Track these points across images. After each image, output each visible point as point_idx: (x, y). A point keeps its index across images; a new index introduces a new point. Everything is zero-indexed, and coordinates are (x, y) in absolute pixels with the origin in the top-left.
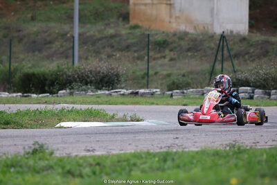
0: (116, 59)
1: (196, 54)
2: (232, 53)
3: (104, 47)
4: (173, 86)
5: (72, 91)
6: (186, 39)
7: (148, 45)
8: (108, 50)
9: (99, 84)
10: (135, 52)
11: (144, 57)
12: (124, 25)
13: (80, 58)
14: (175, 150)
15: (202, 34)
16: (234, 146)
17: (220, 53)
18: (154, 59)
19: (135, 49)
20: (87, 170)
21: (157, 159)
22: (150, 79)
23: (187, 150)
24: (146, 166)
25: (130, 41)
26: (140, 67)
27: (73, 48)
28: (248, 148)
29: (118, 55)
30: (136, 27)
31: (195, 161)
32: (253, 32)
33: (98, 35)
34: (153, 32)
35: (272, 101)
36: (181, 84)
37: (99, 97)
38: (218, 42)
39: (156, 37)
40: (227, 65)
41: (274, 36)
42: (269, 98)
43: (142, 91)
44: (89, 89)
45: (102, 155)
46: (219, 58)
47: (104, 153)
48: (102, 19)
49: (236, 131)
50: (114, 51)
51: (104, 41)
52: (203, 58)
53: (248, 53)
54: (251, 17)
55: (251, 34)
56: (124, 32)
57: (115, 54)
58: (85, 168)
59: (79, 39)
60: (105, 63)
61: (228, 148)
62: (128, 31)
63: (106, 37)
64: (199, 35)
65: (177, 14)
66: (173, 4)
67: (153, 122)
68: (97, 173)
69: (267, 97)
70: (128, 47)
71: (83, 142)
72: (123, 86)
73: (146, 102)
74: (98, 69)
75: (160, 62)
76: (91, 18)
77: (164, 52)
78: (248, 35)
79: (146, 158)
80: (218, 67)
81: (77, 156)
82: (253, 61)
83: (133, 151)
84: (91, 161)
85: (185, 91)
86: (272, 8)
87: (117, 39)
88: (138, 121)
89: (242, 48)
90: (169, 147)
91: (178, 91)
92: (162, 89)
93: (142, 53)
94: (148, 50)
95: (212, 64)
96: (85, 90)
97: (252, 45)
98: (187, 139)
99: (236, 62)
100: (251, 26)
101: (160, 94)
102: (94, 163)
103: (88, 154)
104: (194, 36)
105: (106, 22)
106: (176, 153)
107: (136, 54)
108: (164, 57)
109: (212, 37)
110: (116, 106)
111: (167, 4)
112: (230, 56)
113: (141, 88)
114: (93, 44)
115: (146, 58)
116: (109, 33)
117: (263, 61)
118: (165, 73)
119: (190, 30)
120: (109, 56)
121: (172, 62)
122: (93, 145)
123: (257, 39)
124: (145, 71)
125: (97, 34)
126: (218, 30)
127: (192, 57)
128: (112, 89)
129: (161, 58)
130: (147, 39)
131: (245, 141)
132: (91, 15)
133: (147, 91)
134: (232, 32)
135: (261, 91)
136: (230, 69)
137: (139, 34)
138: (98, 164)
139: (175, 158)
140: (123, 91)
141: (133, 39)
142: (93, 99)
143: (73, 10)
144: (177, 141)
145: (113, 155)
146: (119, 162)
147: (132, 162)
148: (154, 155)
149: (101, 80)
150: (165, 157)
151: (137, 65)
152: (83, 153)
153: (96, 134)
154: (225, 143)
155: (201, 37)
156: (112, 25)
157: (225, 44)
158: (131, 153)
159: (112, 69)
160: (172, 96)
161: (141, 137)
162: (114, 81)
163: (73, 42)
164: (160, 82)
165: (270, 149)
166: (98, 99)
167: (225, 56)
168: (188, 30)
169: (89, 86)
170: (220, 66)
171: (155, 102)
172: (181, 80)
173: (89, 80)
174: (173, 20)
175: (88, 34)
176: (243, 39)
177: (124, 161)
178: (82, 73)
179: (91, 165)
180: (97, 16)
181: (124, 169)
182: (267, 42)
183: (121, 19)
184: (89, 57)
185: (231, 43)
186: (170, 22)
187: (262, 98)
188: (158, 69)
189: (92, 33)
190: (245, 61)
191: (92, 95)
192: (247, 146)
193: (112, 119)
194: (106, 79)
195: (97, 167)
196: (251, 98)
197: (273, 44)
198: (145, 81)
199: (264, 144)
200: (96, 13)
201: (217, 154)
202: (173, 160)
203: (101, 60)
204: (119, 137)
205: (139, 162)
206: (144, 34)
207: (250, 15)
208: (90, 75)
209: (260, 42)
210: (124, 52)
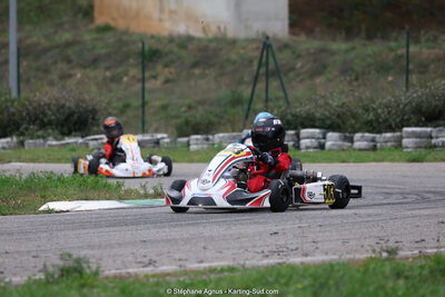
1: (207, 72)
3: (56, 64)
4: (186, 128)
5: (21, 138)
6: (190, 47)
8: (63, 67)
10: (107, 69)
11: (121, 78)
12: (85, 25)
15: (216, 39)
25: (96, 52)
29: (79, 75)
30: (107, 28)
32: (295, 35)
33: (45, 43)
41: (335, 41)
42: (351, 147)
44: (49, 135)
48: (50, 16)
53: (293, 70)
55: (295, 38)
56: (87, 37)
63: (58, 47)
64: (210, 41)
65: (172, 6)
69: (347, 144)
70: (95, 62)
75: (148, 85)
76: (32, 14)
77: (154, 68)
82: (301, 82)
85: (211, 137)
87: (77, 48)
91: (198, 137)
92: (170, 135)
93: (120, 70)
96: (44, 138)
97: (299, 56)
100: (293, 25)
107: (108, 74)
108: (156, 77)
112: (279, 76)
115: (126, 79)
116: (63, 39)
118: (158, 103)
119: (197, 33)
121: (169, 86)
123: (307, 46)
125: (43, 41)
135: (337, 134)
137: (112, 40)
141: (102, 48)
149: (67, 119)
155: (213, 45)
156: (67, 26)
160: (188, 145)
162: (87, 121)
164: (163, 123)
168: (192, 33)
169: (50, 131)
173: (46, 120)
174: (165, 16)
175: (29, 42)
176: (286, 46)
178: (35, 109)
180: (42, 11)
183: (80, 16)
186: (161, 20)
189: (35, 39)
194: (74, 118)
196: (322, 147)
197: (333, 53)
206: (121, 40)
208: (47, 111)
209: (312, 51)
210: (88, 70)
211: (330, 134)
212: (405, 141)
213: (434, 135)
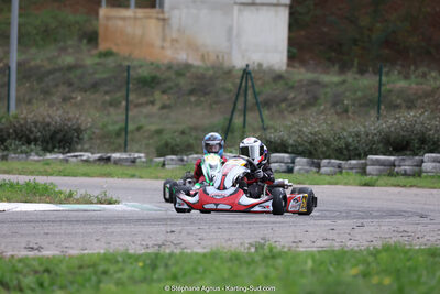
0: (76, 105)
1: (202, 99)
2: (260, 99)
3: (57, 85)
4: (166, 150)
5: (5, 153)
6: (188, 74)
7: (128, 83)
8: (64, 89)
9: (48, 143)
10: (106, 93)
11: (120, 102)
12: (89, 51)
13: (19, 101)
14: (168, 251)
15: (213, 68)
16: (262, 246)
17: (241, 99)
18: (137, 106)
19: (106, 88)
20: (29, 281)
21: (141, 264)
22: (129, 137)
23: (189, 251)
24: (123, 276)
25: (97, 76)
26: (114, 119)
27: (8, 84)
28: (286, 250)
29: (79, 98)
30: (108, 54)
31: (201, 269)
32: (294, 67)
33: (48, 67)
34: (136, 63)
35: (322, 177)
36: (178, 146)
37: (48, 164)
38: (238, 81)
39: (140, 71)
40: (252, 117)
41: (328, 73)
42: (318, 172)
43: (116, 156)
44: (32, 150)
45: (54, 257)
46: (240, 106)
47: (58, 253)
48: (55, 40)
49: (266, 223)
50: (73, 92)
51: (58, 74)
52: (214, 106)
53: (285, 100)
54: (292, 42)
55: (290, 69)
56: (89, 61)
57: (74, 95)
58: (25, 276)
59: (18, 72)
60: (58, 109)
61: (253, 250)
62: (97, 60)
63: (61, 69)
64: (207, 69)
65: (174, 36)
66: (169, 19)
67: (133, 206)
68: (46, 284)
69: (315, 169)
70: (95, 86)
71: (22, 235)
72: (86, 146)
73: (123, 174)
74: (48, 120)
75: (145, 110)
76: (38, 38)
77: (152, 94)
78: (286, 71)
79: (124, 261)
80: (238, 121)
81: (13, 256)
82: (293, 112)
83: (102, 251)
84: (36, 264)
85: (185, 158)
86: (325, 29)
87: (79, 72)
88: (110, 203)
89: (278, 92)
90: (160, 246)
91: (174, 157)
92: (147, 155)
93: (118, 95)
94: (128, 91)
95: (228, 116)
96: (26, 153)
97: (292, 87)
98: (189, 234)
99: (266, 113)
100: (291, 57)
101: (146, 162)
102: (41, 269)
103: (31, 254)
104: (201, 71)
105: (62, 44)
106: (171, 255)
107: (107, 98)
108: (153, 103)
109: (229, 72)
110: (75, 178)
111: (158, 19)
112: (257, 103)
113: (115, 151)
114: (40, 80)
115: (124, 103)
116: (66, 63)
117: (309, 112)
118: (153, 128)
119: (195, 61)
120: (65, 100)
121: (165, 111)
122: (38, 240)
123: (300, 77)
124: (123, 125)
125: (46, 63)
126: (239, 62)
127: (197, 104)
128: (69, 152)
129: (147, 103)
130: (126, 74)
131: (279, 239)
132: (37, 34)
133: (125, 156)
134: (260, 65)
135: (305, 160)
136: (257, 124)
137: (113, 65)
138: (47, 271)
139: (170, 263)
140: (87, 155)
141: (104, 72)
142: (40, 167)
143: (9, 24)
144: (172, 237)
145: (71, 257)
146: (81, 267)
147: (101, 268)
148: (137, 258)
149: (52, 137)
150: (154, 262)
151: (108, 114)
152: (24, 253)
153: (44, 222)
154: (247, 241)
155: (211, 72)
156: (70, 50)
157: (250, 83)
158: (99, 254)
159: (69, 120)
160: (164, 165)
161: (116, 228)
162: (72, 138)
163: (9, 75)
164: (145, 142)
165: (319, 252)
166: (47, 167)
167: (249, 104)
168: (191, 61)
169: (33, 146)
170: (241, 119)
171: (138, 173)
172: (178, 139)
173: (32, 137)
174: (167, 44)
175: (32, 64)
176: (278, 77)
177: (89, 267)
178: (21, 126)
179: (36, 272)
180: (48, 35)
181: (90, 279)
182: (317, 83)
183: (85, 41)
184: (35, 101)
185: (259, 82)
186: (163, 48)
187: (307, 171)
188: (143, 121)
189: (38, 62)
190: (281, 112)
191: (38, 161)
192: (284, 247)
193: (69, 198)
194: (59, 136)
195: (46, 275)
196: (290, 171)
197: (325, 86)
198: (121, 141)
199: (309, 243)
200: (45, 31)
201: (236, 258)
202: (166, 266)
203: (51, 105)
204: (80, 229)
205: (112, 269)
206: (120, 66)
207: (290, 39)
208: (34, 129)
209: (305, 82)
210: (88, 93)
211: (298, 159)
212: (369, 169)
213: (397, 163)
